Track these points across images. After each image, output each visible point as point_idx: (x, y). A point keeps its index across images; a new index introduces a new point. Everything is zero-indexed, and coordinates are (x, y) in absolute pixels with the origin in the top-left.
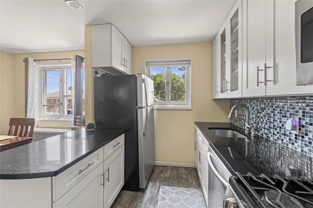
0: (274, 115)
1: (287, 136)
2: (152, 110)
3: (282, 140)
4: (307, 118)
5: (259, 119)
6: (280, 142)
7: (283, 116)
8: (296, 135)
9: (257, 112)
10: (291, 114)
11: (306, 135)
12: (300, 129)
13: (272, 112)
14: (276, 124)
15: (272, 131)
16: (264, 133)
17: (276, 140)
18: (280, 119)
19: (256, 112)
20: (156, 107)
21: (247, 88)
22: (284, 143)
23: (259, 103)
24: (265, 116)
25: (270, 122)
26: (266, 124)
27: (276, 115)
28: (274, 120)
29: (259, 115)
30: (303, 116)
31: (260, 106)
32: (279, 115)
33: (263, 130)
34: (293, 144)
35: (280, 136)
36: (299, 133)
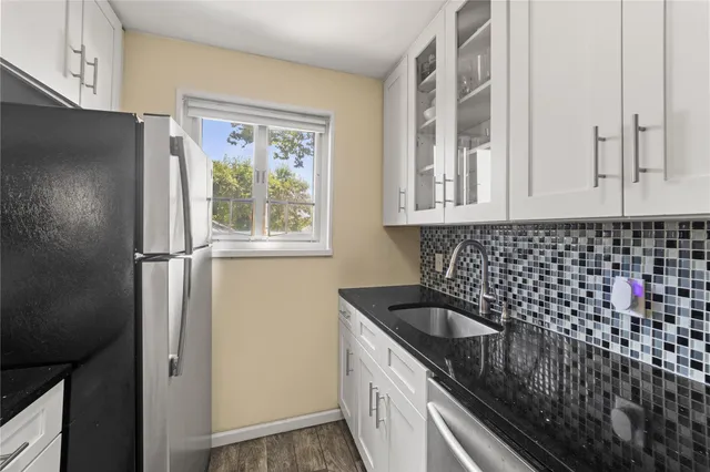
0: (561, 268)
1: (606, 321)
2: (208, 260)
3: (589, 332)
4: (670, 277)
5: (510, 278)
6: (581, 337)
7: (590, 272)
8: (635, 320)
9: (506, 260)
10: (616, 266)
11: (670, 319)
12: (648, 306)
13: (554, 260)
14: (567, 290)
15: (554, 307)
16: (529, 313)
17: (567, 331)
18: (581, 278)
19: (502, 259)
20: (217, 249)
21: (530, 194)
22: (597, 341)
23: (511, 237)
24: (530, 270)
25: (547, 286)
26: (535, 290)
27: (568, 269)
28: (560, 282)
29: (510, 266)
30: (658, 271)
31: (515, 245)
32: (576, 268)
33: (525, 304)
34: (625, 343)
35: (582, 322)
36: (646, 315)
